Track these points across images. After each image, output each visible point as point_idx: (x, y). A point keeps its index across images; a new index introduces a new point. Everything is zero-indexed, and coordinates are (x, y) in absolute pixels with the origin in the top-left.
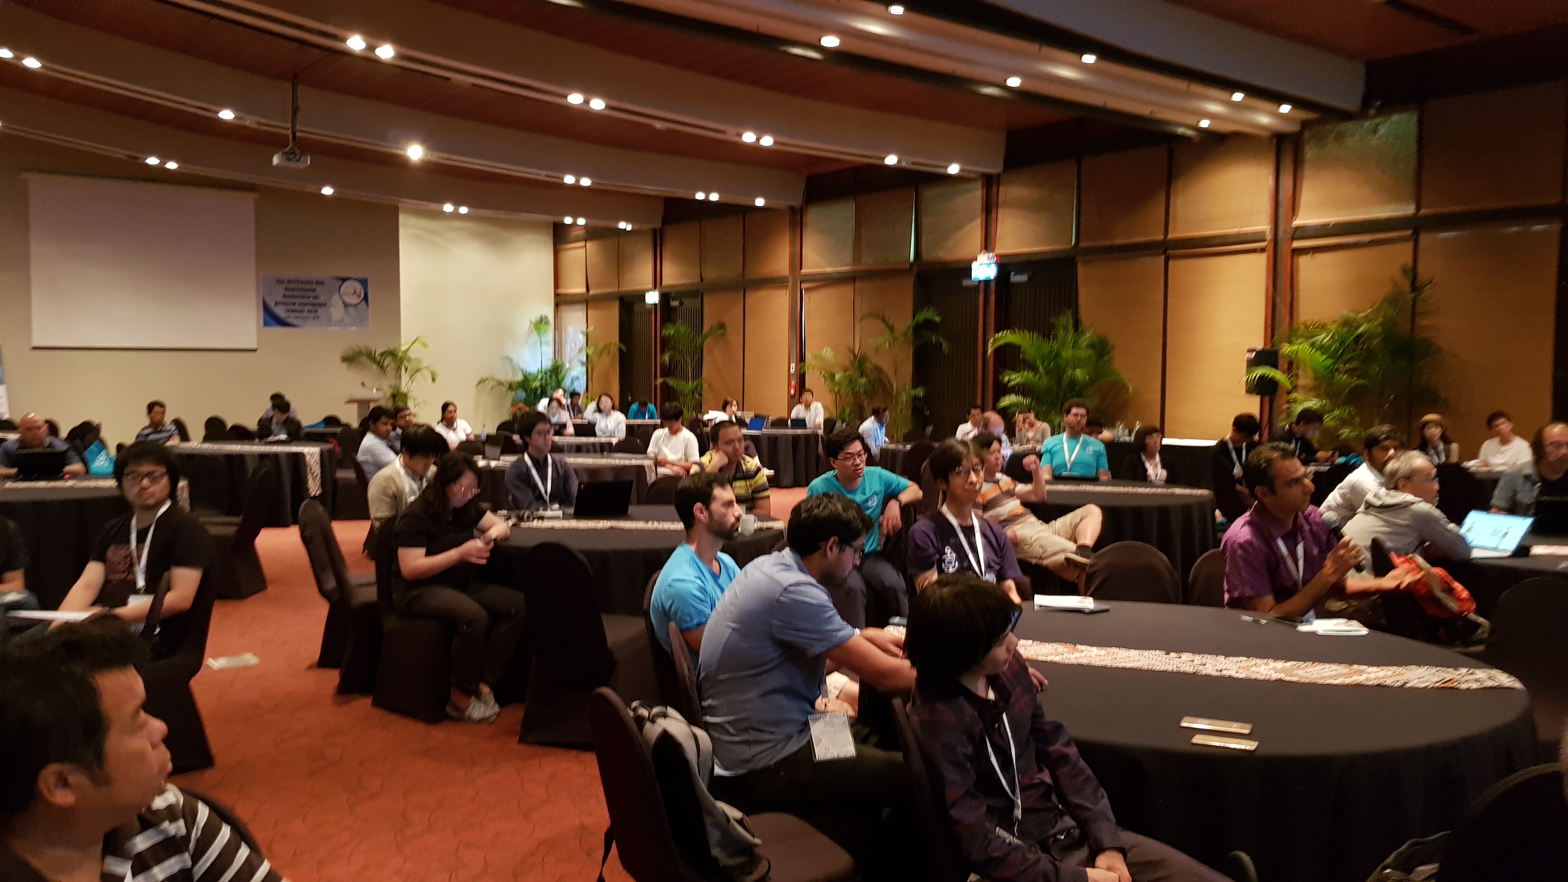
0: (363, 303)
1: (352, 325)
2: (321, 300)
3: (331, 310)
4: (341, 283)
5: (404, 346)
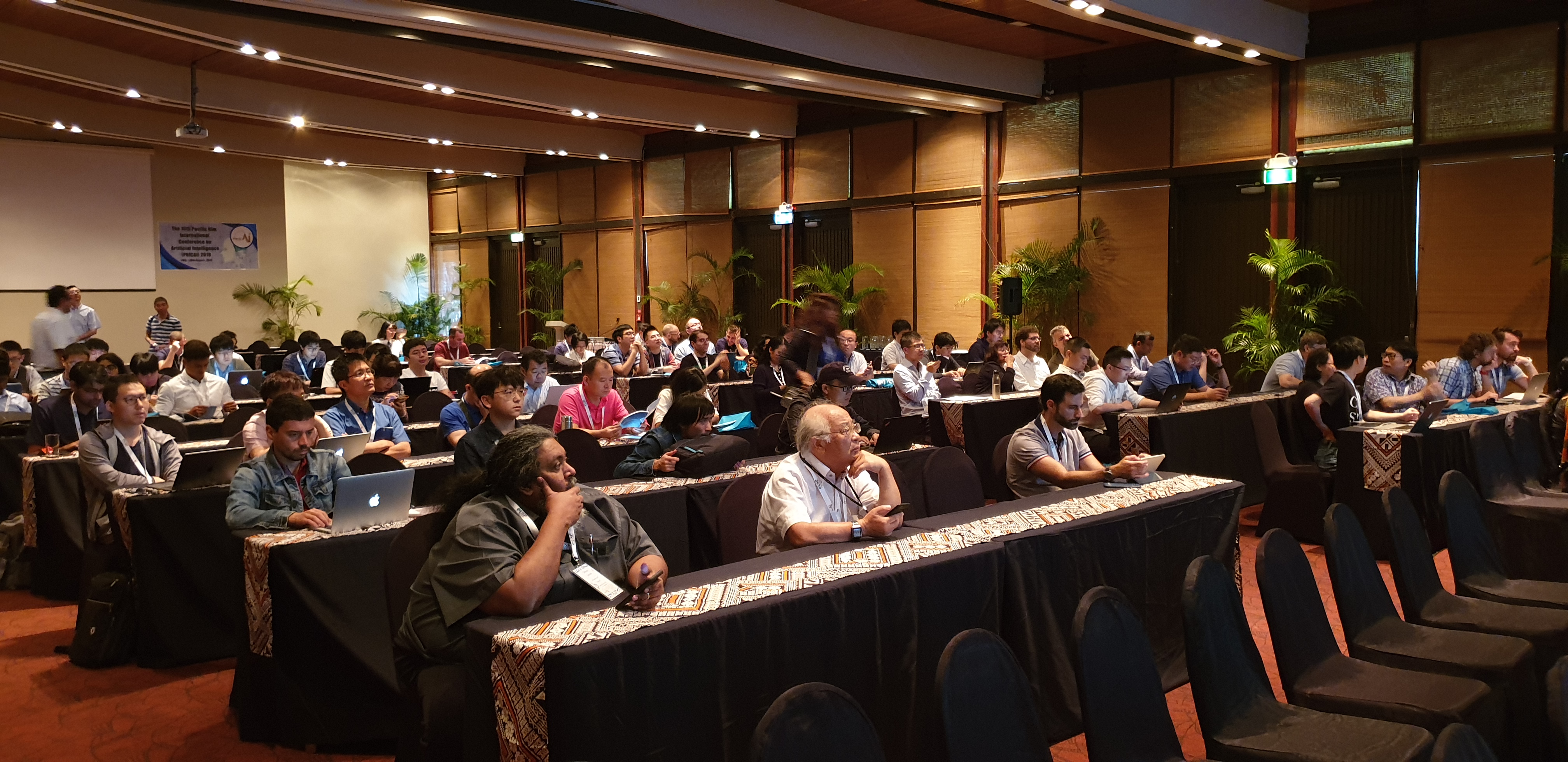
0: (253, 246)
1: (242, 267)
2: (214, 245)
3: (223, 253)
4: (232, 228)
5: (290, 285)
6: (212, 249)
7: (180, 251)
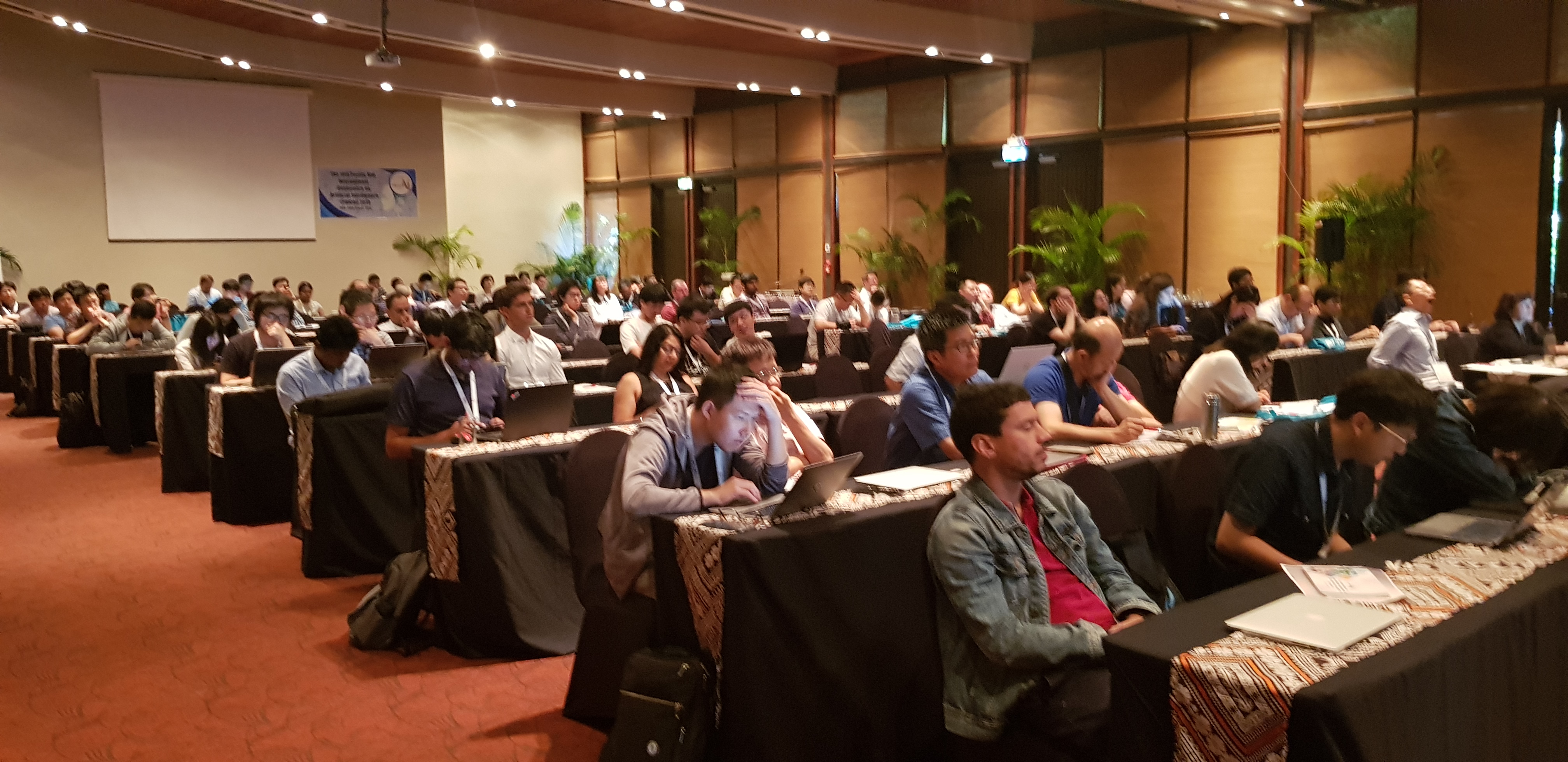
0: (412, 194)
1: (402, 215)
2: (373, 192)
3: (383, 200)
4: (390, 174)
5: (451, 235)
6: (372, 196)
7: (339, 198)
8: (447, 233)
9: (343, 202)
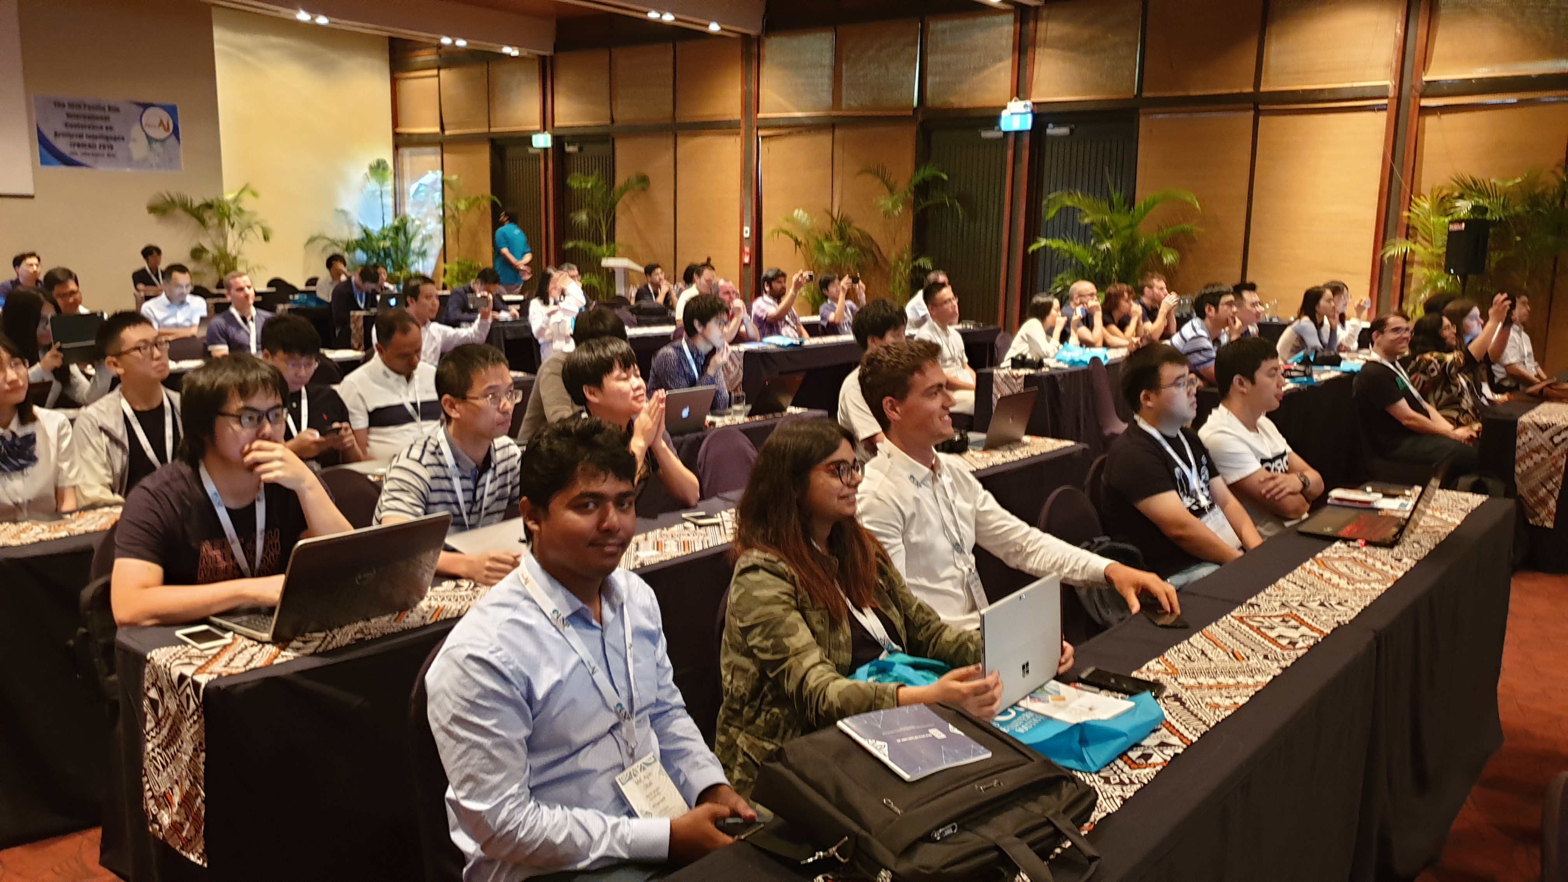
0: (173, 138)
1: (160, 167)
2: (116, 132)
3: (131, 145)
4: (141, 110)
5: (229, 196)
6: (115, 139)
7: (68, 140)
8: (222, 194)
9: (73, 145)
